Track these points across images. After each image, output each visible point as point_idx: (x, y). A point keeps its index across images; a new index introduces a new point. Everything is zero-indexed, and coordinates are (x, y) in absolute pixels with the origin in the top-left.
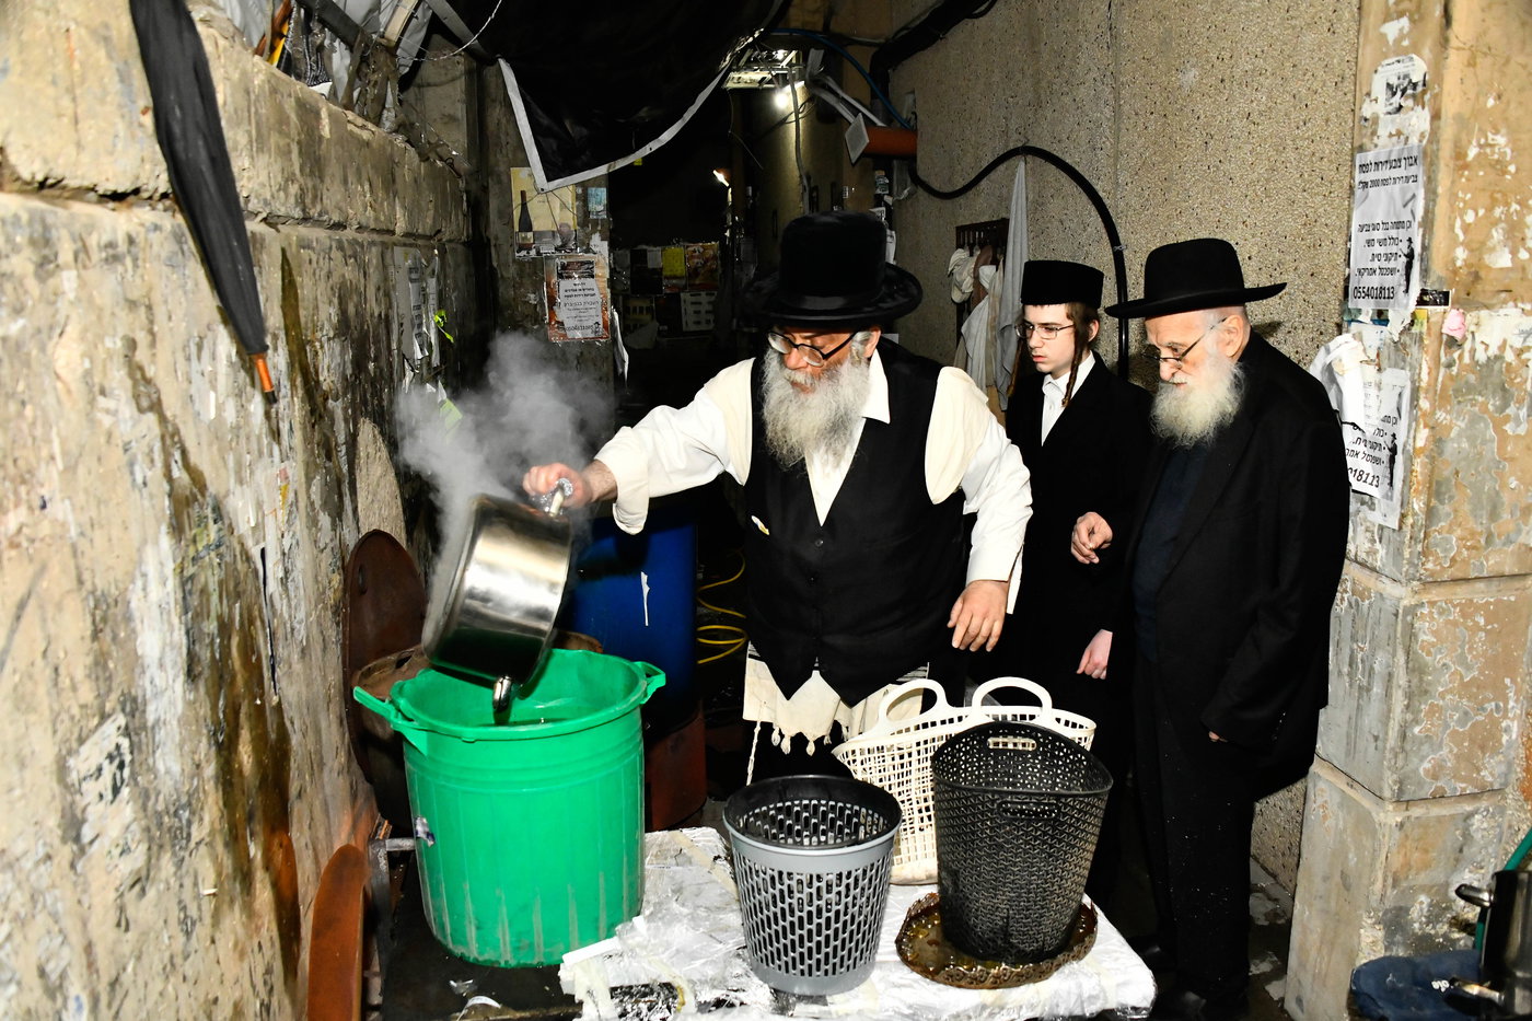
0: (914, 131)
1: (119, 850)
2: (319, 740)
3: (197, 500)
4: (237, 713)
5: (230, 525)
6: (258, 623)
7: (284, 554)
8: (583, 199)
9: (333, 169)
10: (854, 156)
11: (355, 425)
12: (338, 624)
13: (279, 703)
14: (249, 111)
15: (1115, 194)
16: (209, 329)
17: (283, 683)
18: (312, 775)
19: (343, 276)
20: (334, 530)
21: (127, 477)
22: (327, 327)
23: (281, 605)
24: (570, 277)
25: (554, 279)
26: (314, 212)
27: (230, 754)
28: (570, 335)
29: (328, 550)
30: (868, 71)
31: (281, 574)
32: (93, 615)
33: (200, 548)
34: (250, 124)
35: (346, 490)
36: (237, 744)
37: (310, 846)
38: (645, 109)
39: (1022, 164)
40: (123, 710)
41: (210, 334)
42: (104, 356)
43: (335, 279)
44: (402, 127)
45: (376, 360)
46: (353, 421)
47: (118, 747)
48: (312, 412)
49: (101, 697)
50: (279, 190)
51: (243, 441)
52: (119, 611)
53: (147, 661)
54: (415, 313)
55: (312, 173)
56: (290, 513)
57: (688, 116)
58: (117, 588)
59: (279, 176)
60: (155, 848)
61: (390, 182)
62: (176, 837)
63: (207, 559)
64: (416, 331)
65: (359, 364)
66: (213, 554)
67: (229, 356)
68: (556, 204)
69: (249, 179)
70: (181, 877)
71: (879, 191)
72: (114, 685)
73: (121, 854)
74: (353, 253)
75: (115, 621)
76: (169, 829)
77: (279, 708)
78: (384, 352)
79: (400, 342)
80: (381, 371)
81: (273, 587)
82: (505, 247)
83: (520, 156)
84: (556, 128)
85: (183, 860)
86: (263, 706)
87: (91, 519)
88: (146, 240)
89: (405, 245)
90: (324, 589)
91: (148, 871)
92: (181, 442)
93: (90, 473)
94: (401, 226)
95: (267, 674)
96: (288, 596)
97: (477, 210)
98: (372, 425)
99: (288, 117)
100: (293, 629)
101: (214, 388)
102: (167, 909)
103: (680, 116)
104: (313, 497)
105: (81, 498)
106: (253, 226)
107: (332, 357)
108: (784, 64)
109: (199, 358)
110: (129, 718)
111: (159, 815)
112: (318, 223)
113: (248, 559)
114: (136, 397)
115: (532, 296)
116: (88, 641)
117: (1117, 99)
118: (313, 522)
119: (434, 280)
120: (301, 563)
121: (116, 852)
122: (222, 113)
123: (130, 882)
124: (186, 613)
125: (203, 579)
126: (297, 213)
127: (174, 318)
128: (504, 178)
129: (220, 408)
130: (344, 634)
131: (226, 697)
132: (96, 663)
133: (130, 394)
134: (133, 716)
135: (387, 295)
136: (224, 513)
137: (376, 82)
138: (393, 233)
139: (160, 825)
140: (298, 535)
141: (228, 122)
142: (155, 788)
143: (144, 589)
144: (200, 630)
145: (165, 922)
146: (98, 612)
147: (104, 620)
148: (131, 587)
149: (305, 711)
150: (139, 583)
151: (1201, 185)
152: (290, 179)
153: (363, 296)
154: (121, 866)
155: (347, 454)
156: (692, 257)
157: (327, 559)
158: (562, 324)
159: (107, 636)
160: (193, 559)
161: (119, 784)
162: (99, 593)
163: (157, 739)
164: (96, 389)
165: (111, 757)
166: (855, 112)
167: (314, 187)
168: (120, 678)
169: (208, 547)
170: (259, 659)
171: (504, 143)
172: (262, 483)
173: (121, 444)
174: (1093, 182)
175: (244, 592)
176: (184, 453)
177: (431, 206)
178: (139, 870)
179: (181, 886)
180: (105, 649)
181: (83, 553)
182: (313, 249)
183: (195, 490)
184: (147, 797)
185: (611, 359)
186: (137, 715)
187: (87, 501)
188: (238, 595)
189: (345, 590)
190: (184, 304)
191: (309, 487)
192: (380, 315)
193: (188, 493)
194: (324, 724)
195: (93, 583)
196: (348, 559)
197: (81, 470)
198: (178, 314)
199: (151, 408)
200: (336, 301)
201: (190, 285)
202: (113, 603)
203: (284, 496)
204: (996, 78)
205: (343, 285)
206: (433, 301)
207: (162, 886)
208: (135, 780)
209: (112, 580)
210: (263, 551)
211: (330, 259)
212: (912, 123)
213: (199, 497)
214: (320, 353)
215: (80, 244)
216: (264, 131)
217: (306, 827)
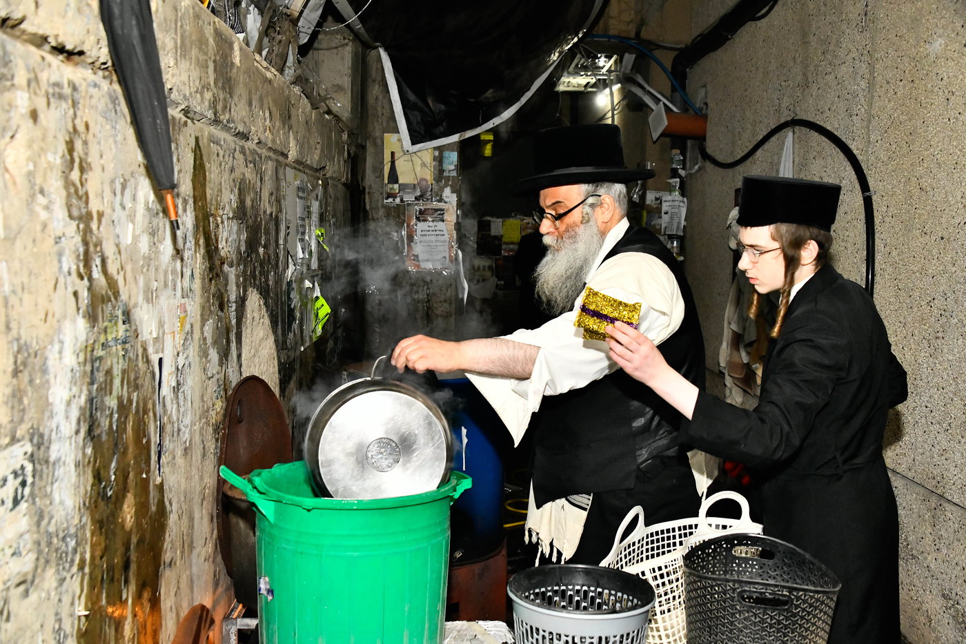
0: (705, 117)
1: (11, 551)
2: (191, 527)
3: (111, 301)
4: (126, 477)
5: (136, 330)
6: (151, 414)
7: (178, 369)
8: (439, 160)
9: (240, 90)
10: (655, 136)
11: (245, 291)
12: (217, 440)
13: (162, 484)
14: (176, 24)
15: (867, 152)
16: (132, 176)
17: (166, 470)
18: (183, 552)
19: (244, 175)
20: (221, 364)
21: (56, 262)
22: (227, 208)
23: (171, 407)
24: (425, 220)
25: (414, 221)
26: (224, 118)
27: (116, 508)
28: (423, 265)
29: (215, 379)
30: (670, 70)
31: (174, 384)
32: (16, 357)
33: (110, 339)
34: (176, 33)
35: (233, 337)
36: (122, 503)
37: (174, 610)
38: (491, 91)
39: (791, 134)
40: (31, 440)
41: (132, 180)
42: (45, 166)
43: (237, 174)
44: (299, 80)
45: (265, 247)
46: (244, 286)
47: (23, 468)
48: (211, 269)
49: (15, 423)
50: (197, 92)
51: (152, 269)
52: (38, 361)
53: (56, 409)
54: (300, 222)
55: (223, 88)
56: (186, 339)
57: (524, 100)
58: (37, 343)
59: (197, 83)
60: (42, 561)
61: (286, 117)
62: (61, 558)
63: (114, 348)
64: (299, 236)
65: (252, 244)
66: (119, 347)
67: (147, 203)
68: (418, 162)
69: (173, 76)
70: (61, 594)
71: (674, 166)
72: (26, 418)
73: (13, 555)
74: (254, 160)
75: (33, 369)
76: (57, 550)
77: (161, 488)
78: (272, 242)
79: (286, 240)
80: (269, 257)
81: (166, 390)
82: (377, 195)
83: (392, 124)
84: (420, 104)
85: (64, 579)
86: (147, 481)
87: (22, 283)
88: (87, 92)
89: (295, 168)
90: (208, 409)
91: (34, 577)
92: (101, 251)
93: (25, 248)
94: (293, 154)
95: (154, 457)
96: (178, 403)
97: (355, 162)
98: (258, 296)
99: (207, 40)
100: (179, 430)
101: (133, 222)
102: (44, 616)
103: (518, 100)
104: (206, 334)
105: (16, 264)
106: (174, 112)
107: (230, 232)
108: (604, 70)
109: (122, 194)
110: (35, 448)
111: (50, 535)
112: (226, 128)
113: (148, 361)
114: (69, 207)
115: (395, 234)
116: (9, 375)
117: (872, 73)
118: (204, 354)
119: (317, 203)
120: (192, 382)
121: (9, 552)
122: (154, 17)
123: (17, 581)
124: (92, 383)
125: (109, 363)
126: (210, 114)
127: (104, 157)
128: (379, 141)
129: (136, 238)
130: (221, 449)
131: (118, 462)
132: (14, 396)
133: (64, 202)
134: (39, 448)
135: (278, 201)
136: (132, 318)
137: (280, 41)
138: (286, 156)
139: (50, 544)
140: (191, 359)
141: (159, 25)
142: (49, 512)
143: (60, 352)
144: (102, 401)
145: (42, 626)
146: (19, 356)
147: (25, 364)
148: (50, 347)
149: (183, 499)
150: (57, 347)
151: (942, 135)
152: (206, 87)
153: (258, 196)
154: (11, 565)
155: (236, 310)
156: (527, 228)
157: (212, 386)
158: (417, 256)
159: (25, 377)
160: (103, 344)
161: (19, 497)
162: (22, 342)
163: (56, 474)
164: (37, 188)
165: (15, 474)
166: (657, 101)
167: (225, 99)
168: (31, 414)
169: (116, 340)
170: (149, 442)
171: (380, 114)
172: (165, 308)
173: (53, 237)
174: (849, 143)
175: (142, 386)
176: (104, 261)
177: (318, 146)
178: (26, 574)
179: (60, 600)
180: (22, 387)
181: (13, 306)
182: (221, 146)
183: (110, 293)
184: (41, 517)
185: (454, 286)
186: (42, 448)
187: (21, 269)
188: (137, 387)
189: (225, 416)
190: (114, 150)
191: (203, 326)
192: (271, 214)
193: (104, 292)
194: (197, 515)
195: (19, 333)
196: (230, 392)
197: (19, 244)
198: (108, 156)
199: (80, 218)
200: (236, 191)
201: (119, 138)
202: (33, 354)
203: (182, 325)
204: (773, 67)
205: (243, 181)
206: (315, 218)
207: (44, 595)
208: (34, 499)
209: (34, 336)
210: (161, 360)
211: (234, 157)
212: (704, 112)
213: (113, 299)
214: (221, 226)
215: (32, 76)
216: (187, 42)
217: (172, 594)
